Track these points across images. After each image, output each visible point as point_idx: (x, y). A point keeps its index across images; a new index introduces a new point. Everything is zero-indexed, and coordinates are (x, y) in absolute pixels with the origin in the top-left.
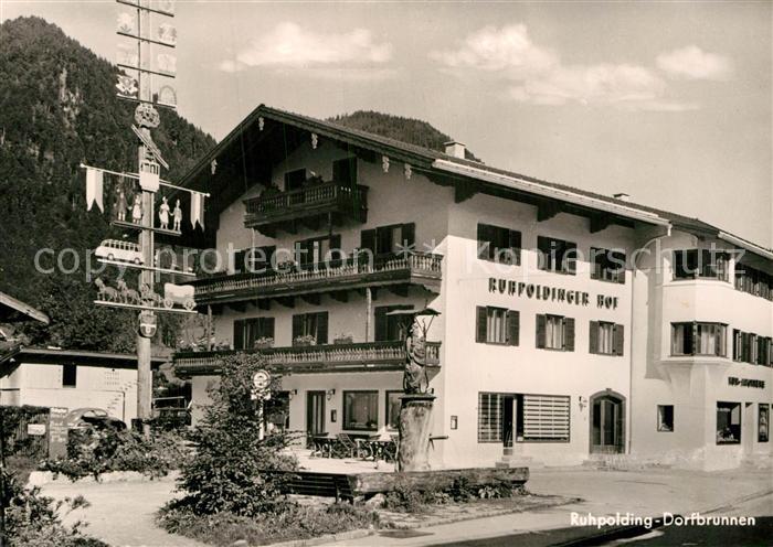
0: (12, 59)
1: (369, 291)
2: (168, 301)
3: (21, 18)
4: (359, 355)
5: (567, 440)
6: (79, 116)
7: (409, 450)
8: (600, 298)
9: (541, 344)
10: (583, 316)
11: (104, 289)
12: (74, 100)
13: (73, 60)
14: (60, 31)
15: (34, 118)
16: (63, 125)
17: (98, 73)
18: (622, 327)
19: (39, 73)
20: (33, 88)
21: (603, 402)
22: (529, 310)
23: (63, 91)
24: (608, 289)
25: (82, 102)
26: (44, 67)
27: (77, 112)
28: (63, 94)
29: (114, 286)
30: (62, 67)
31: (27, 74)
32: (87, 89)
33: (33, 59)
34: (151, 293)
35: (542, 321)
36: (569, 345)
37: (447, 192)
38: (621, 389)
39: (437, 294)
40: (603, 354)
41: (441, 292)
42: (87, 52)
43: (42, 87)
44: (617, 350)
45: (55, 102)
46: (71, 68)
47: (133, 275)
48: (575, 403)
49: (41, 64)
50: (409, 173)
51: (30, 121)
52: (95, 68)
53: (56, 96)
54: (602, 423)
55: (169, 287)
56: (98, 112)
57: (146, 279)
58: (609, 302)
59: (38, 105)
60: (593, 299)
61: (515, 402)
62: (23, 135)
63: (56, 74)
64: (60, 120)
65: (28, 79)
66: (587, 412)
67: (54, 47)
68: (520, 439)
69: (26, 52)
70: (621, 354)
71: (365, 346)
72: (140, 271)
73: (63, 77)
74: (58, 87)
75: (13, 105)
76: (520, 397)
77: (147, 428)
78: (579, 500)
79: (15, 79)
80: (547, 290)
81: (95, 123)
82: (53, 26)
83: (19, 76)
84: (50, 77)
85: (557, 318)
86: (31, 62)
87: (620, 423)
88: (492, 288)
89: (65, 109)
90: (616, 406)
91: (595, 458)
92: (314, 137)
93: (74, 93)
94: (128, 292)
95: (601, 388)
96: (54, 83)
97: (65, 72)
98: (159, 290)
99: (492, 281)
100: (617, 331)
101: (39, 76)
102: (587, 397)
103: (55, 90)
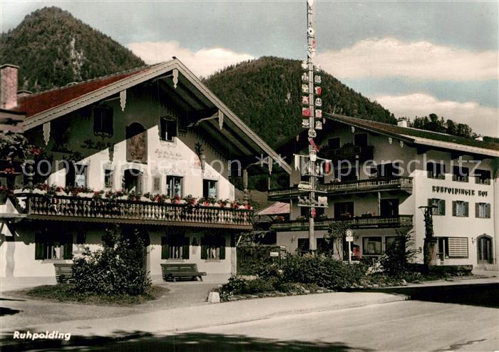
0: (41, 33)
1: (379, 193)
2: (319, 203)
3: (45, 8)
4: (375, 221)
5: (467, 257)
6: (83, 66)
7: (429, 258)
8: (479, 192)
9: (454, 215)
10: (472, 201)
11: (301, 200)
12: (79, 57)
13: (79, 33)
14: (70, 15)
15: (54, 69)
16: (73, 73)
17: (95, 40)
18: (489, 205)
19: (57, 41)
20: (54, 51)
21: (482, 240)
22: (449, 199)
23: (72, 52)
24: (483, 187)
25: (85, 58)
26: (61, 38)
27: (81, 64)
28: (73, 54)
29: (303, 198)
30: (72, 37)
31: (50, 42)
32: (88, 50)
33: (53, 33)
34: (314, 201)
35: (455, 204)
36: (466, 214)
37: (414, 150)
38: (490, 234)
39: (411, 194)
40: (481, 217)
41: (413, 193)
42: (87, 27)
43: (59, 50)
44: (488, 216)
45: (68, 59)
46: (78, 37)
47: (307, 194)
48: (470, 241)
49: (59, 35)
50: (391, 141)
51: (52, 71)
52: (93, 37)
53: (68, 56)
54: (482, 250)
55: (319, 198)
56: (95, 64)
57: (313, 195)
58: (484, 194)
59: (57, 62)
60: (476, 193)
61: (444, 241)
62: (48, 80)
63: (68, 42)
64: (71, 70)
65: (51, 45)
66: (475, 244)
67: (67, 25)
68: (447, 257)
69: (49, 29)
70: (489, 217)
71: (377, 217)
72: (310, 192)
73: (73, 43)
74: (69, 49)
75: (41, 62)
76: (446, 239)
77: (313, 253)
78: (495, 277)
79: (42, 46)
80: (456, 190)
81: (93, 70)
82: (66, 11)
83: (45, 44)
84: (65, 43)
85: (461, 202)
86: (52, 35)
87: (491, 249)
88: (434, 190)
89: (74, 63)
90: (488, 242)
91: (481, 265)
92: (353, 128)
93: (79, 52)
94: (307, 201)
95: (481, 233)
96: (67, 47)
97: (74, 40)
98: (316, 199)
99: (433, 187)
100: (487, 206)
101: (57, 43)
102: (475, 237)
103: (68, 52)
